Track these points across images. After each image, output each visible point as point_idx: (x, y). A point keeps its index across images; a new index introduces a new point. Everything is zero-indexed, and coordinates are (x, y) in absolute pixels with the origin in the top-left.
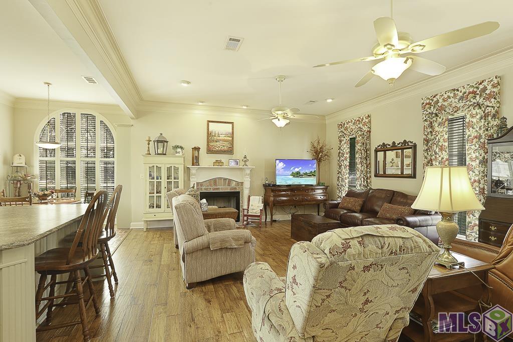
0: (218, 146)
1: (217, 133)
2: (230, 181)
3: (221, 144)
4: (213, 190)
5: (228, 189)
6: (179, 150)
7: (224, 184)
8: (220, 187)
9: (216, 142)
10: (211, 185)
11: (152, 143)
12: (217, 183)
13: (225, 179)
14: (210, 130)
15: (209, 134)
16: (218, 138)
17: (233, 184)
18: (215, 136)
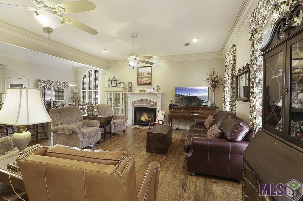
0: (143, 81)
1: (143, 73)
2: (150, 101)
3: (145, 80)
4: (141, 106)
5: (149, 106)
6: (122, 84)
7: (147, 103)
8: (144, 105)
9: (142, 78)
10: (139, 103)
11: (110, 81)
12: (143, 102)
13: (147, 100)
14: (139, 72)
15: (139, 75)
16: (143, 76)
17: (152, 103)
18: (142, 75)
